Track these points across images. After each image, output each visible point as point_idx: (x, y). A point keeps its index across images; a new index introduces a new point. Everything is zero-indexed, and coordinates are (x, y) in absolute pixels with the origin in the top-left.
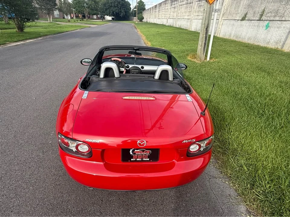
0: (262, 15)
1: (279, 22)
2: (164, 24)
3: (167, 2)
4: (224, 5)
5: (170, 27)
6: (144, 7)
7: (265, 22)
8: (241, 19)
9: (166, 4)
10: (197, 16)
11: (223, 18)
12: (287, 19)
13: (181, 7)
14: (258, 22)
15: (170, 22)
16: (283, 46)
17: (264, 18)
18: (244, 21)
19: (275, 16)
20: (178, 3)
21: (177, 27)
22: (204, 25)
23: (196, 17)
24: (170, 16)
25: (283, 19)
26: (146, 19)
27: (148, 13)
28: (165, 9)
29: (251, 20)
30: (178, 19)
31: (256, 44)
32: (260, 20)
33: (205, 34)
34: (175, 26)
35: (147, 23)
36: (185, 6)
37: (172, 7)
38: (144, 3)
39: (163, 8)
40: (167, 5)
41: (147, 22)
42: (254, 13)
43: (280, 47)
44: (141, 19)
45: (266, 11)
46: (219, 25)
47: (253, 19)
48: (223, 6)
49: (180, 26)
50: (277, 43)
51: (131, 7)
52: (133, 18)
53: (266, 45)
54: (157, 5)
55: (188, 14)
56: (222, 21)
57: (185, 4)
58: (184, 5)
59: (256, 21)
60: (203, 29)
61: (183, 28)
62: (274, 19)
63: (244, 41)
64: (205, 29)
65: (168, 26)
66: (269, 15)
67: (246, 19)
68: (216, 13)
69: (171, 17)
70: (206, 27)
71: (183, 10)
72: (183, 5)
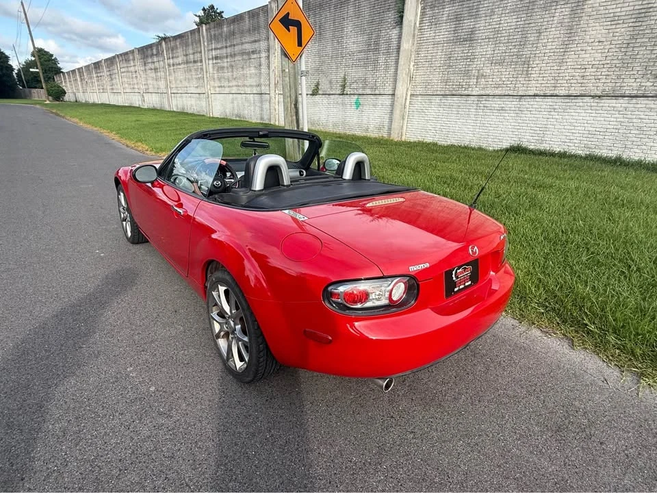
0: (344, 87)
1: (372, 96)
2: (134, 105)
3: (129, 57)
4: (272, 68)
5: (154, 110)
6: (54, 66)
7: (352, 96)
8: (311, 93)
9: (127, 61)
10: (219, 87)
11: (277, 92)
12: (382, 92)
13: (172, 68)
14: (341, 97)
15: (152, 101)
16: (390, 134)
17: (347, 90)
18: (317, 96)
19: (364, 88)
20: (163, 61)
21: (175, 110)
22: (289, 99)
23: (217, 89)
24: (146, 87)
25: (377, 92)
26: (71, 95)
27: (76, 80)
28: (128, 72)
29: (329, 94)
30: (173, 95)
31: (348, 132)
32: (343, 94)
33: (294, 114)
34: (168, 109)
35: (77, 104)
36: (182, 66)
37: (147, 68)
38: (52, 55)
39: (123, 70)
40: (132, 62)
41: (76, 101)
42: (330, 82)
43: (385, 136)
44: (58, 94)
45: (349, 79)
46: (272, 105)
47: (332, 93)
48: (271, 70)
49: (183, 109)
50: (379, 129)
51: (10, 63)
52: (30, 92)
53: (364, 134)
54: (101, 61)
55: (194, 83)
56: (277, 96)
57: (184, 63)
58: (179, 64)
59: (337, 96)
60: (289, 106)
61: (190, 111)
62: (365, 92)
63: (327, 130)
64: (293, 106)
65: (149, 110)
66: (354, 86)
67: (320, 92)
68: (304, 78)
69: (150, 91)
70: (294, 103)
71: (180, 75)
72: (177, 65)
